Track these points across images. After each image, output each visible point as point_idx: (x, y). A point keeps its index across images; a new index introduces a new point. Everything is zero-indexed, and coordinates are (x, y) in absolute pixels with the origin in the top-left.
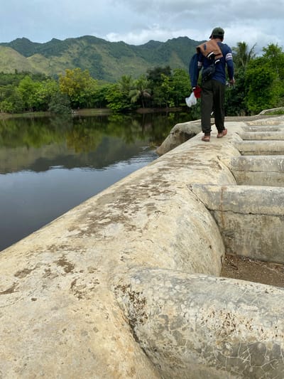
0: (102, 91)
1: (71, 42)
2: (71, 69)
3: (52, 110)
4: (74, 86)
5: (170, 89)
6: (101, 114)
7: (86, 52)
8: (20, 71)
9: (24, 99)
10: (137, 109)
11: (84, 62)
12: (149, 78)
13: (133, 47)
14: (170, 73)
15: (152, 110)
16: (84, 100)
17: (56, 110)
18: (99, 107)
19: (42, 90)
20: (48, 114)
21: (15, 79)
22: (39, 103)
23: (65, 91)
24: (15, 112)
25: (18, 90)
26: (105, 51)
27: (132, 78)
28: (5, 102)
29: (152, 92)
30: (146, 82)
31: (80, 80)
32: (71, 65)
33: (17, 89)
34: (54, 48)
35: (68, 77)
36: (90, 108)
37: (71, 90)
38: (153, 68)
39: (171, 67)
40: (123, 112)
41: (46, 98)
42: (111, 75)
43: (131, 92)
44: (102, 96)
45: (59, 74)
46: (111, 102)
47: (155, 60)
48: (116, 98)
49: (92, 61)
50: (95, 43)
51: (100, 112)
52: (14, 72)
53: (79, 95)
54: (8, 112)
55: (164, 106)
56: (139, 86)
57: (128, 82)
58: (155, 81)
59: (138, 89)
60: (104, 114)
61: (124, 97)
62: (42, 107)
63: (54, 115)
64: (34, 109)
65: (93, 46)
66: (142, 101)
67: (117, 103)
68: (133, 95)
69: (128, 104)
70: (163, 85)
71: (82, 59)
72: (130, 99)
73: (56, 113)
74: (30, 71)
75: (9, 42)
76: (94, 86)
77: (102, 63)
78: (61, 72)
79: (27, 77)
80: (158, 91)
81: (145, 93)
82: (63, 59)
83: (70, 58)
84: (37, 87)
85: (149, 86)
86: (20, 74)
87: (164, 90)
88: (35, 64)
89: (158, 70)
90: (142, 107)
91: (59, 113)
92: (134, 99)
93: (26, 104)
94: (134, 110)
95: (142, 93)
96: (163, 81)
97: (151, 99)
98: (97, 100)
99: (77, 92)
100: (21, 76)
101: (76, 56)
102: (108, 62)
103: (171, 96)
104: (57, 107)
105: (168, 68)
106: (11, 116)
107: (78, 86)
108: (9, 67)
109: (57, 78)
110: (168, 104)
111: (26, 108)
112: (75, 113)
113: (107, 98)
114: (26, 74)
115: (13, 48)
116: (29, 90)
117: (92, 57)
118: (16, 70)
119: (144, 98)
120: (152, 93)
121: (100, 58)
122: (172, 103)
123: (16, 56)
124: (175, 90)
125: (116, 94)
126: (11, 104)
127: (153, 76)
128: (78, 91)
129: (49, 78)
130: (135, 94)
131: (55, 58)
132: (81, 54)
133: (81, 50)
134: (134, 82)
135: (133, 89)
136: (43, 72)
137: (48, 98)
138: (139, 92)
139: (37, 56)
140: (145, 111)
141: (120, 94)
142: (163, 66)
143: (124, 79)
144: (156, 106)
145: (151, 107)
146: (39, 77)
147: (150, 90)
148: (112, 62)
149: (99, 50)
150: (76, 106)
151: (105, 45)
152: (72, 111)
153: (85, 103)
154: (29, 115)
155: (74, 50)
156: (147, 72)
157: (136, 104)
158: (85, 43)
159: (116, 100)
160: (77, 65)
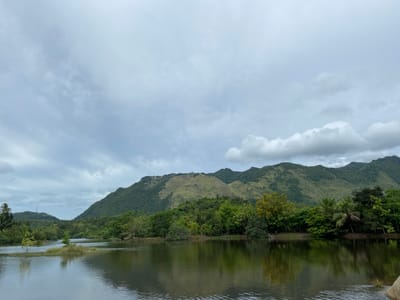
0: (302, 214)
1: (268, 169)
2: (268, 192)
3: (249, 233)
4: (271, 210)
5: (385, 212)
6: (300, 239)
7: (283, 177)
8: (221, 196)
9: (222, 222)
10: (344, 233)
11: (281, 186)
12: (356, 200)
13: (332, 170)
14: (381, 194)
15: (365, 236)
16: (282, 224)
17: (253, 234)
18: (298, 231)
19: (240, 213)
20: (244, 237)
21: (215, 204)
22: (236, 226)
23: (262, 214)
24: (213, 235)
25: (218, 214)
27: (335, 201)
28: (205, 225)
29: (361, 215)
30: (353, 204)
31: (277, 204)
32: (268, 190)
33: (217, 213)
34: (253, 175)
35: (266, 200)
36: (288, 231)
37: (269, 213)
38: (359, 188)
39: (381, 187)
40: (328, 237)
41: (243, 221)
42: (311, 198)
43: (335, 216)
44: (302, 219)
45: (255, 198)
46: (312, 226)
47: (360, 181)
48: (318, 222)
49: (289, 185)
50: (292, 169)
51: (299, 237)
52: (215, 197)
53: (277, 219)
54: (207, 234)
55: (380, 232)
56: (345, 208)
57: (331, 205)
58: (364, 203)
59: (343, 212)
60: (305, 239)
61: (327, 221)
62: (239, 230)
63: (250, 238)
64: (232, 232)
65: (290, 171)
66: (349, 223)
67: (319, 227)
68: (338, 219)
69: (333, 228)
70: (374, 207)
71: (278, 184)
72: (334, 223)
73: (252, 237)
74: (230, 196)
75: (214, 172)
76: (293, 209)
77: (299, 186)
78: (258, 196)
79: (226, 201)
80: (369, 214)
81: (352, 217)
82: (260, 185)
83: (267, 183)
84: (235, 210)
85: (357, 209)
86: (221, 199)
87: (377, 212)
88: (235, 190)
89: (367, 192)
90: (350, 232)
91: (256, 236)
92: (339, 223)
93: (224, 227)
94: (341, 236)
95: (349, 216)
96: (374, 203)
97: (360, 223)
98: (295, 224)
99: (274, 216)
100: (222, 201)
101: (273, 181)
102: (306, 185)
103: (388, 220)
104: (254, 231)
105: (379, 189)
106: (209, 238)
107: (276, 209)
108: (212, 193)
109: (254, 202)
110: (386, 230)
111: (224, 231)
112: (272, 237)
113: (307, 221)
114: (226, 198)
115: (217, 177)
116: (228, 213)
117: (289, 181)
118: (217, 196)
119: (354, 222)
120: (362, 217)
121: (297, 182)
122: (390, 229)
123: (219, 183)
124: (392, 212)
125: (317, 217)
126: (211, 226)
127: (361, 197)
128: (275, 214)
129: (246, 202)
130: (341, 217)
131: (253, 184)
132: (277, 179)
133: (277, 175)
134: (338, 204)
135: (337, 212)
136: (240, 196)
137: (246, 221)
138: (345, 215)
139: (237, 182)
140: (355, 236)
141: (322, 217)
142: (372, 188)
143: (326, 202)
144: (369, 231)
145: (362, 232)
146: (237, 201)
147: (358, 213)
148: (310, 184)
149: (296, 175)
150: (272, 229)
151: (302, 170)
152: (269, 235)
153: (283, 227)
154: (226, 237)
155: (271, 176)
156: (353, 194)
157: (342, 228)
158: (282, 169)
159: (319, 224)
160: (274, 189)
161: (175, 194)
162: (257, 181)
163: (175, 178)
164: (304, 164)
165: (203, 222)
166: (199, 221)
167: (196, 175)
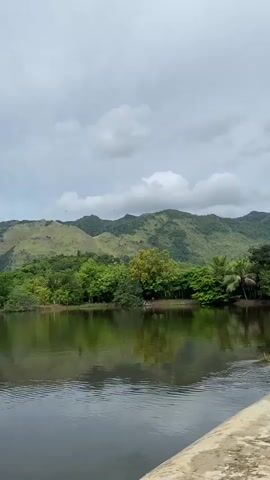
0: (185, 276)
1: (145, 218)
2: (146, 249)
3: (119, 300)
4: (148, 271)
6: (183, 307)
7: (166, 229)
8: (83, 253)
9: (84, 287)
10: (234, 300)
11: (163, 240)
12: (252, 259)
13: (228, 221)
15: (260, 303)
16: (160, 288)
17: (123, 301)
18: (180, 298)
19: (107, 275)
20: (111, 306)
21: (76, 262)
22: (101, 291)
23: (136, 276)
24: (71, 304)
25: (79, 276)
26: (191, 226)
27: (228, 260)
28: (60, 291)
29: (258, 277)
30: (248, 264)
31: (156, 263)
32: (146, 245)
33: (77, 274)
34: (127, 225)
35: (141, 259)
36: (168, 298)
37: (145, 275)
38: (257, 245)
40: (216, 304)
41: (111, 286)
42: (198, 256)
43: (227, 278)
44: (186, 282)
45: (130, 255)
46: (199, 291)
47: (260, 235)
48: (206, 286)
49: (173, 238)
50: (178, 218)
51: (182, 304)
52: (75, 254)
53: (154, 282)
54: (62, 303)
56: (239, 269)
57: (222, 265)
58: (262, 263)
59: (237, 274)
60: (188, 307)
61: (217, 284)
62: (106, 297)
63: (120, 307)
64: (96, 300)
65: (174, 221)
66: (242, 289)
67: (206, 292)
68: (229, 282)
69: (223, 294)
71: (160, 237)
72: (225, 287)
73: (122, 305)
74: (96, 252)
75: (74, 220)
76: (176, 269)
77: (186, 241)
78: (132, 252)
79: (90, 260)
80: (266, 277)
81: (247, 279)
82: (136, 238)
83: (146, 236)
84: (101, 272)
85: (252, 270)
86: (83, 256)
88: (102, 244)
89: (266, 249)
90: (243, 298)
91: (126, 306)
92: (231, 287)
93: (86, 294)
94: (231, 303)
95: (243, 279)
97: (256, 288)
98: (178, 288)
99: (152, 278)
100: (84, 258)
101: (153, 233)
102: (194, 239)
104: (124, 298)
106: (65, 308)
107: (154, 270)
108: (70, 248)
109: (127, 260)
111: (85, 299)
112: (148, 305)
113: (194, 285)
114: (90, 255)
115: (79, 226)
116: (92, 274)
117: (174, 234)
118: (79, 252)
119: (246, 286)
120: (258, 280)
121: (183, 234)
123: (81, 236)
125: (204, 280)
126: (67, 292)
127: (258, 256)
128: (153, 276)
129: (117, 260)
130: (232, 280)
131: (127, 237)
132: (160, 231)
133: (159, 226)
134: (231, 264)
135: (229, 273)
136: (111, 253)
137: (115, 285)
138: (239, 277)
139: (107, 235)
140: (246, 303)
141: (211, 280)
143: (216, 260)
144: (266, 297)
145: (258, 298)
146: (105, 259)
147: (254, 276)
148: (200, 239)
149: (182, 225)
150: (149, 296)
151: (190, 220)
152: (144, 302)
153: (162, 292)
154: (88, 307)
155: (151, 226)
156: (250, 251)
157: (234, 293)
158: (165, 218)
159: (205, 288)
160: (154, 244)
161: (17, 251)
162: (133, 233)
163: (17, 227)
164: (193, 213)
165: (56, 287)
166: (51, 286)
167: (48, 223)
